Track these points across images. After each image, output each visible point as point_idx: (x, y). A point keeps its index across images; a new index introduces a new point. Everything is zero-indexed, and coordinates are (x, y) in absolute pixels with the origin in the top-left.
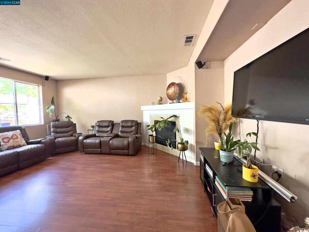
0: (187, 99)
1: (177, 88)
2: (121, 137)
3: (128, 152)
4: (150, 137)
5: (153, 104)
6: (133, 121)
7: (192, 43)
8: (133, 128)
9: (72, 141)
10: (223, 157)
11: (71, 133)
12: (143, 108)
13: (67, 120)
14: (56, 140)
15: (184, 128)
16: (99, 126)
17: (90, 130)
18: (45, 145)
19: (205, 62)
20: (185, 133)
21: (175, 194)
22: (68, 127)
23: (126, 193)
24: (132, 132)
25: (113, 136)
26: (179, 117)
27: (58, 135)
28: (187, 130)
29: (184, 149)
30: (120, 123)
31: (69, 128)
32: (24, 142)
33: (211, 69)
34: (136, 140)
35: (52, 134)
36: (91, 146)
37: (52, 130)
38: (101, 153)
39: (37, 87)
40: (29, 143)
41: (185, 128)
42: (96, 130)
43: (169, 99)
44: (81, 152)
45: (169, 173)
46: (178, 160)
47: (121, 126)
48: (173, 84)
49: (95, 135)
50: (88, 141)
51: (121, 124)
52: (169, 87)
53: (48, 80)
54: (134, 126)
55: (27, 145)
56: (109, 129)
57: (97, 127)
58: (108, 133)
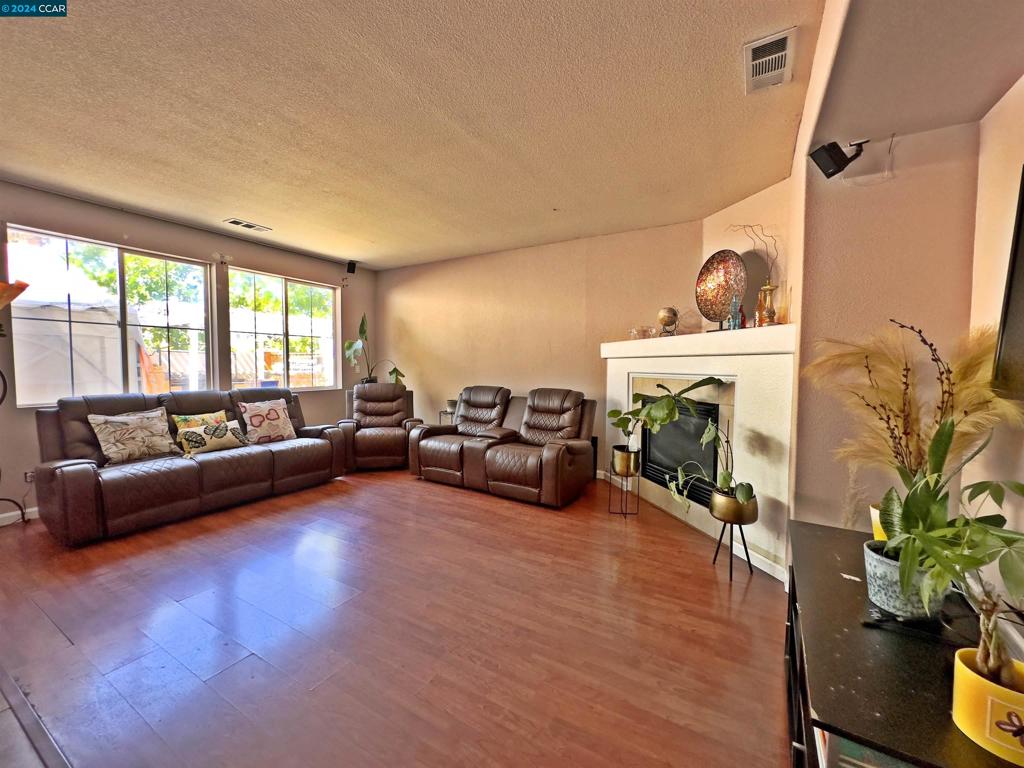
0: (772, 314)
1: (737, 273)
2: (526, 443)
3: (539, 494)
4: (616, 451)
5: (644, 334)
6: (568, 393)
7: (787, 71)
8: (566, 418)
9: (395, 439)
10: (880, 582)
11: (396, 416)
12: (607, 350)
13: (392, 380)
14: (359, 433)
15: (748, 433)
16: (469, 404)
17: (446, 413)
18: (331, 442)
19: (860, 146)
20: (753, 454)
21: (652, 682)
22: (392, 400)
23: (483, 626)
24: (560, 429)
25: (498, 437)
26: (732, 385)
27: (368, 419)
28: (761, 443)
29: (741, 516)
30: (526, 399)
31: (394, 404)
32: (290, 430)
33: (897, 172)
34: (569, 457)
35: (356, 416)
36: (436, 458)
37: (356, 403)
38: (461, 485)
39: (331, 291)
40: (300, 434)
41: (753, 431)
42: (460, 413)
43: (707, 316)
44: (413, 474)
45: (657, 595)
46: (713, 557)
47: (530, 407)
48: (721, 257)
49: (456, 427)
50: (432, 444)
51: (529, 402)
52: (707, 269)
53: (353, 272)
54: (568, 409)
55: (298, 437)
56: (494, 413)
57: (462, 404)
58: (490, 426)
